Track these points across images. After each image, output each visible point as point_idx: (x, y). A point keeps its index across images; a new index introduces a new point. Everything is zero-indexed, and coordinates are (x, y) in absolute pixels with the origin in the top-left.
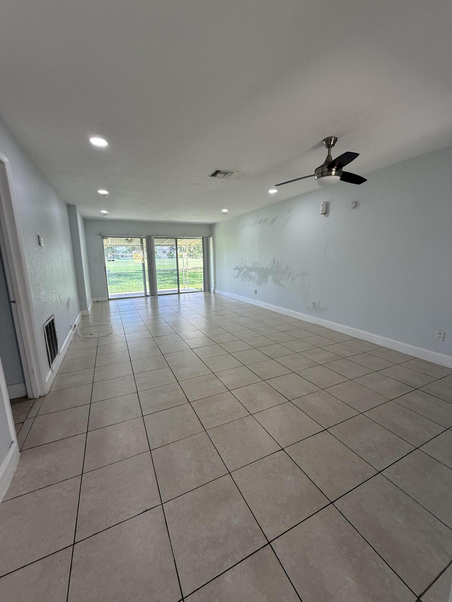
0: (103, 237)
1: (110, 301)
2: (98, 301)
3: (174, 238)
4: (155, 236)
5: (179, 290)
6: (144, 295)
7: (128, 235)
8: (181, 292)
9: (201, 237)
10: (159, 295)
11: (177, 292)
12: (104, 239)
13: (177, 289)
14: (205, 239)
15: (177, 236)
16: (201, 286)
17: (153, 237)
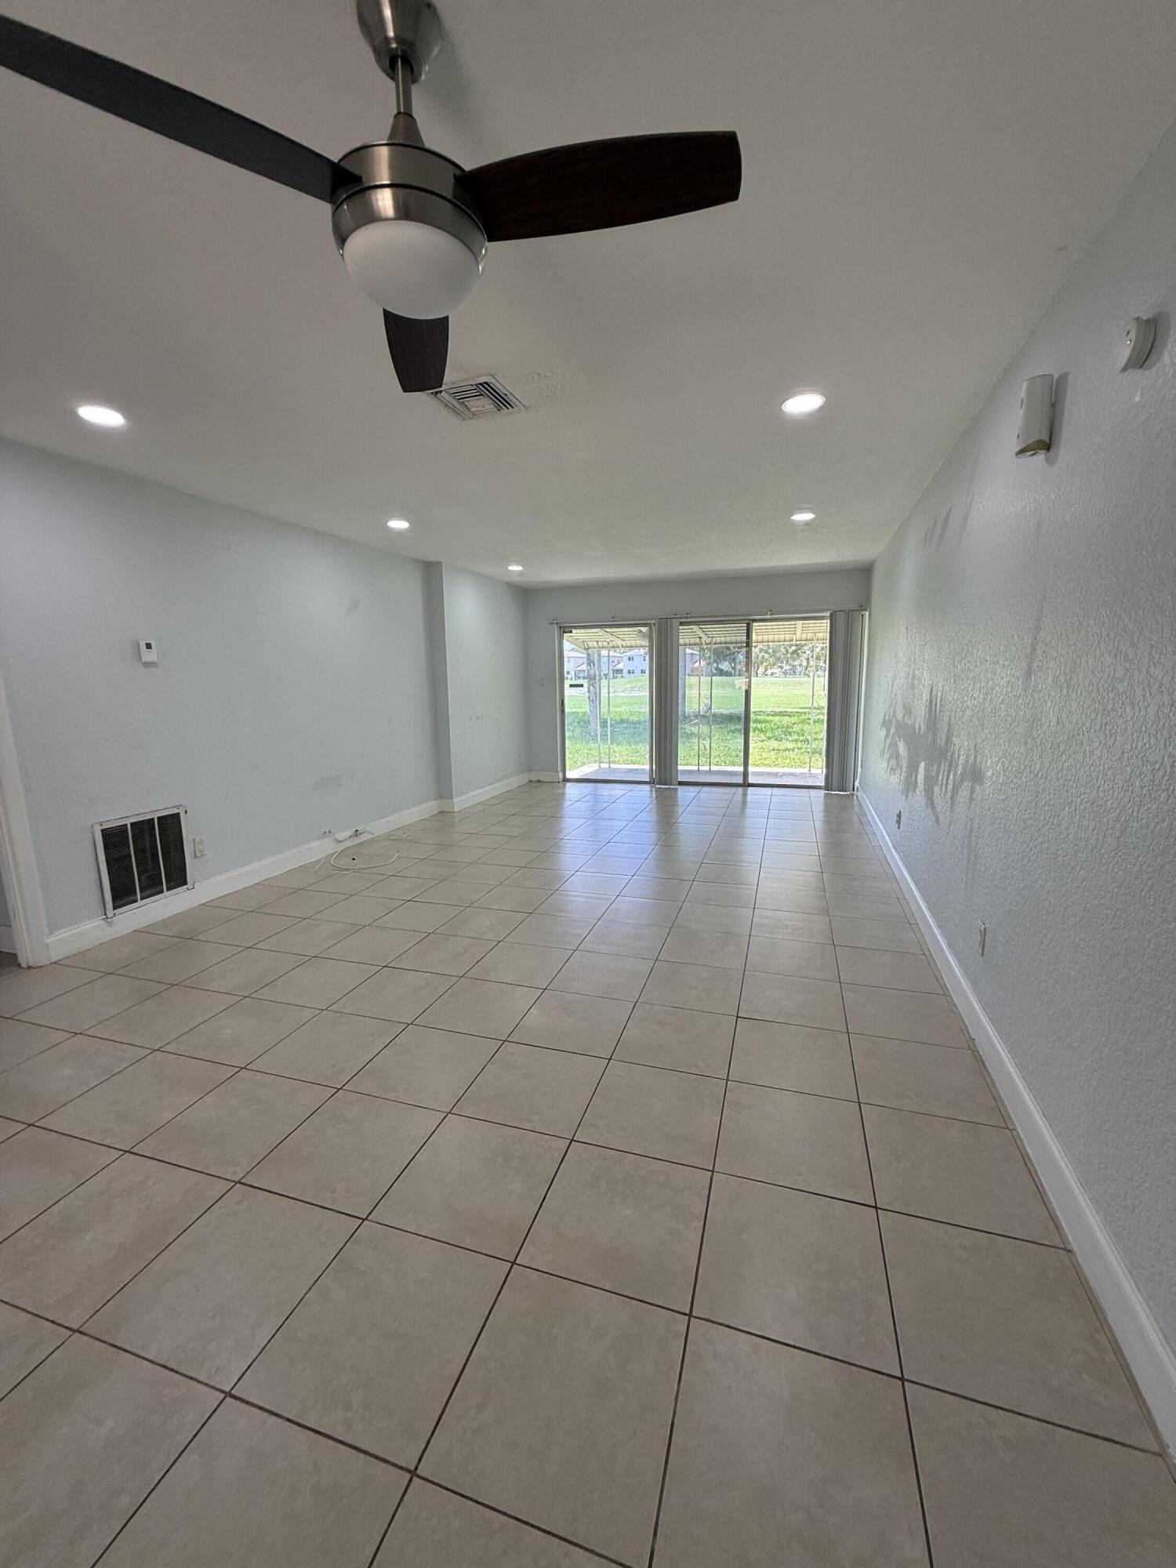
0: (565, 629)
1: (568, 785)
2: (540, 781)
3: (740, 621)
4: (680, 618)
5: (745, 774)
6: (648, 780)
7: (614, 621)
8: (751, 780)
9: (827, 614)
10: (681, 783)
11: (741, 782)
12: (564, 632)
13: (741, 769)
14: (841, 618)
15: (750, 615)
16: (818, 771)
17: (676, 622)
